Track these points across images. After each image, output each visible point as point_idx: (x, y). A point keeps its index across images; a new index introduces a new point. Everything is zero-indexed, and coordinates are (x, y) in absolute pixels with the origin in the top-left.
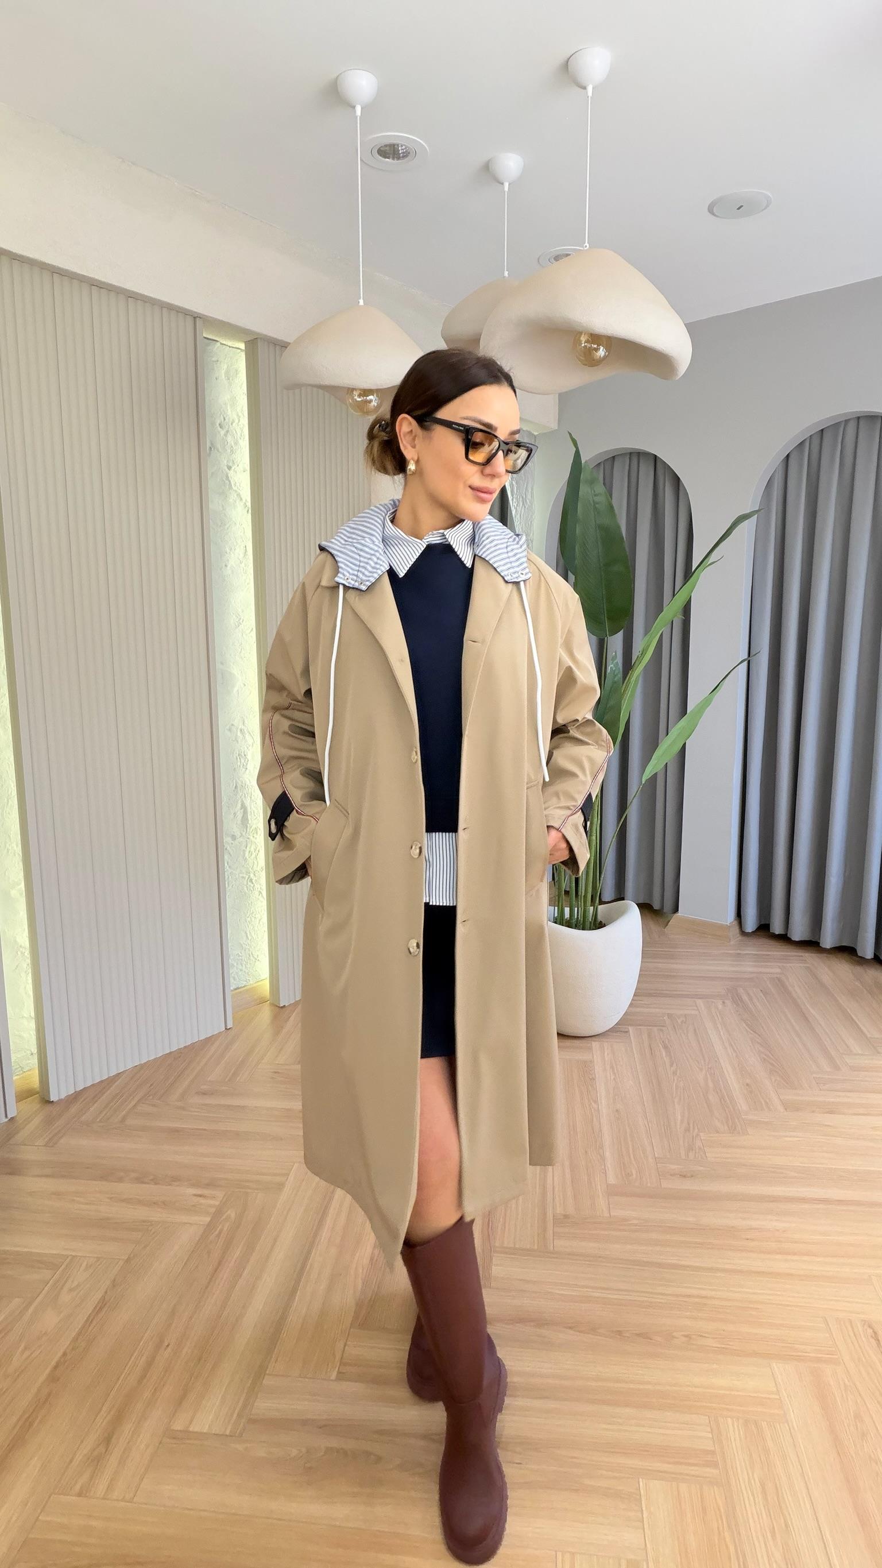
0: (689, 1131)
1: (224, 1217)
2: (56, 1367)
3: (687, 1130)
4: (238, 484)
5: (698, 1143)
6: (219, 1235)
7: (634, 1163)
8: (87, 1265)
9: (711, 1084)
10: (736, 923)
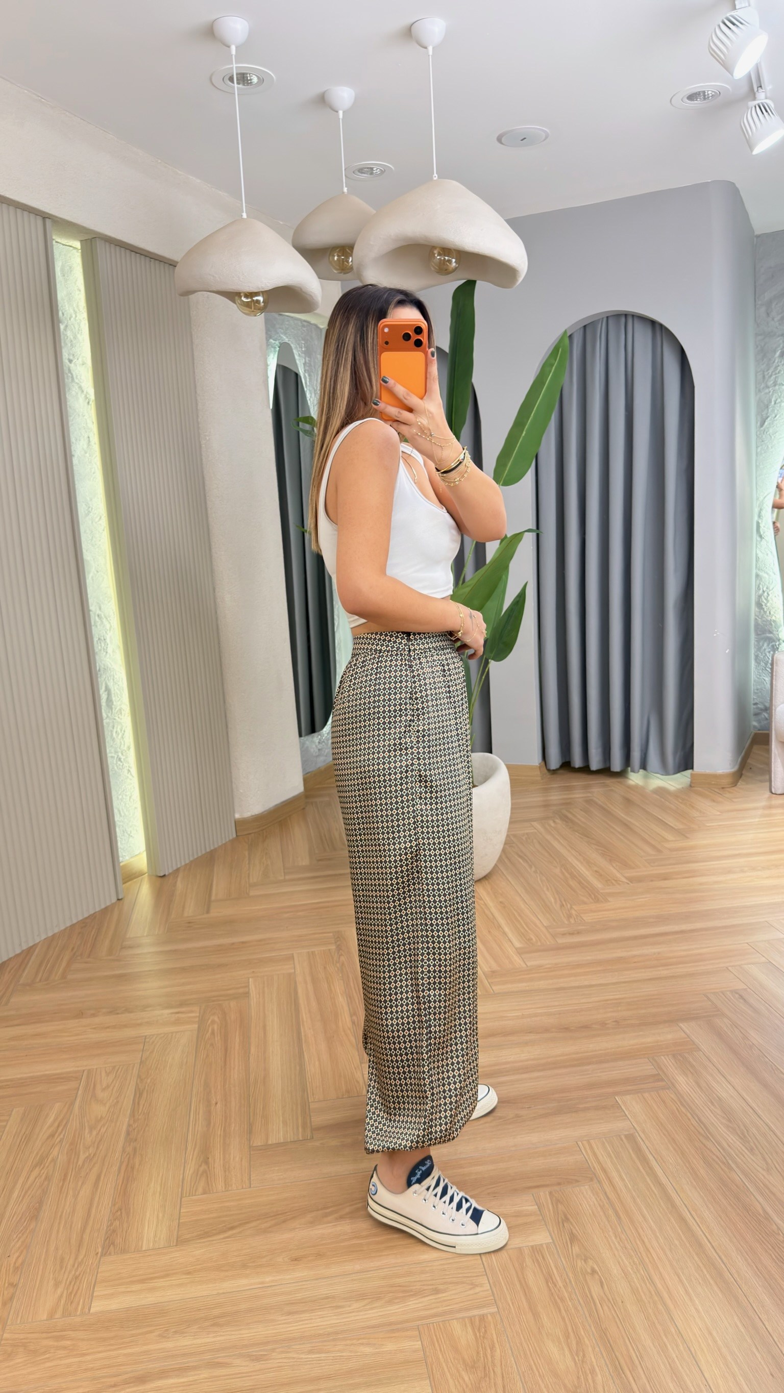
0: (563, 905)
1: (210, 1021)
2: (128, 1133)
3: (562, 906)
4: (79, 377)
5: (573, 912)
6: (213, 1033)
7: (529, 931)
8: (106, 1072)
9: (566, 874)
10: (543, 763)
